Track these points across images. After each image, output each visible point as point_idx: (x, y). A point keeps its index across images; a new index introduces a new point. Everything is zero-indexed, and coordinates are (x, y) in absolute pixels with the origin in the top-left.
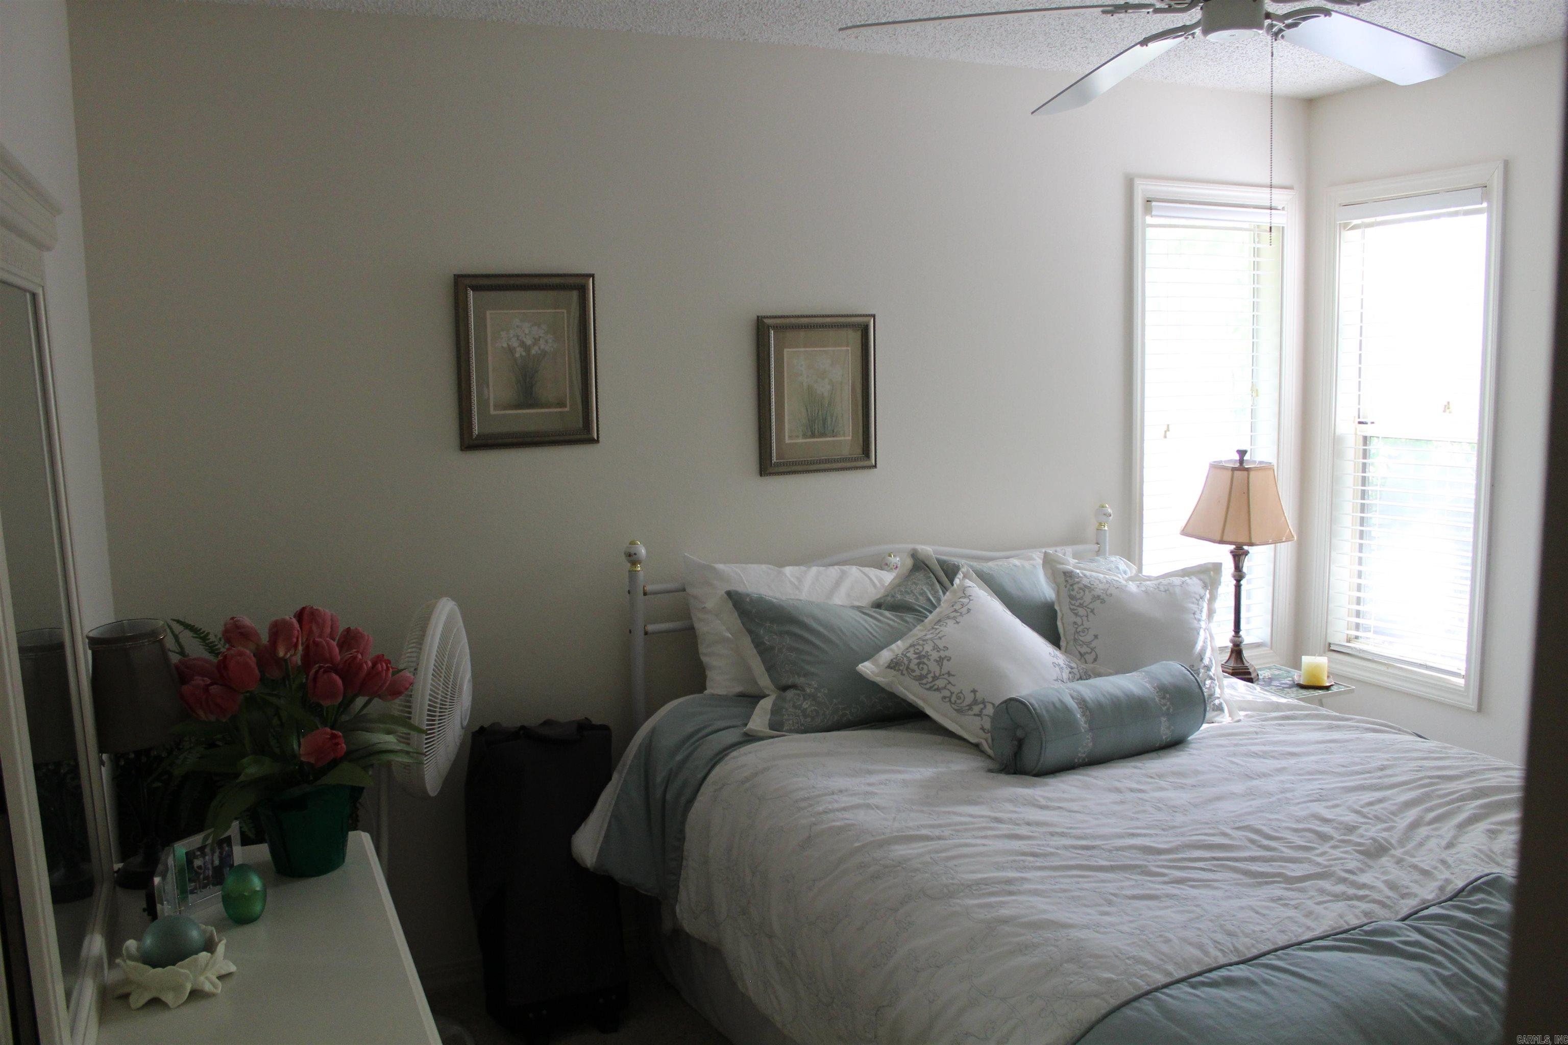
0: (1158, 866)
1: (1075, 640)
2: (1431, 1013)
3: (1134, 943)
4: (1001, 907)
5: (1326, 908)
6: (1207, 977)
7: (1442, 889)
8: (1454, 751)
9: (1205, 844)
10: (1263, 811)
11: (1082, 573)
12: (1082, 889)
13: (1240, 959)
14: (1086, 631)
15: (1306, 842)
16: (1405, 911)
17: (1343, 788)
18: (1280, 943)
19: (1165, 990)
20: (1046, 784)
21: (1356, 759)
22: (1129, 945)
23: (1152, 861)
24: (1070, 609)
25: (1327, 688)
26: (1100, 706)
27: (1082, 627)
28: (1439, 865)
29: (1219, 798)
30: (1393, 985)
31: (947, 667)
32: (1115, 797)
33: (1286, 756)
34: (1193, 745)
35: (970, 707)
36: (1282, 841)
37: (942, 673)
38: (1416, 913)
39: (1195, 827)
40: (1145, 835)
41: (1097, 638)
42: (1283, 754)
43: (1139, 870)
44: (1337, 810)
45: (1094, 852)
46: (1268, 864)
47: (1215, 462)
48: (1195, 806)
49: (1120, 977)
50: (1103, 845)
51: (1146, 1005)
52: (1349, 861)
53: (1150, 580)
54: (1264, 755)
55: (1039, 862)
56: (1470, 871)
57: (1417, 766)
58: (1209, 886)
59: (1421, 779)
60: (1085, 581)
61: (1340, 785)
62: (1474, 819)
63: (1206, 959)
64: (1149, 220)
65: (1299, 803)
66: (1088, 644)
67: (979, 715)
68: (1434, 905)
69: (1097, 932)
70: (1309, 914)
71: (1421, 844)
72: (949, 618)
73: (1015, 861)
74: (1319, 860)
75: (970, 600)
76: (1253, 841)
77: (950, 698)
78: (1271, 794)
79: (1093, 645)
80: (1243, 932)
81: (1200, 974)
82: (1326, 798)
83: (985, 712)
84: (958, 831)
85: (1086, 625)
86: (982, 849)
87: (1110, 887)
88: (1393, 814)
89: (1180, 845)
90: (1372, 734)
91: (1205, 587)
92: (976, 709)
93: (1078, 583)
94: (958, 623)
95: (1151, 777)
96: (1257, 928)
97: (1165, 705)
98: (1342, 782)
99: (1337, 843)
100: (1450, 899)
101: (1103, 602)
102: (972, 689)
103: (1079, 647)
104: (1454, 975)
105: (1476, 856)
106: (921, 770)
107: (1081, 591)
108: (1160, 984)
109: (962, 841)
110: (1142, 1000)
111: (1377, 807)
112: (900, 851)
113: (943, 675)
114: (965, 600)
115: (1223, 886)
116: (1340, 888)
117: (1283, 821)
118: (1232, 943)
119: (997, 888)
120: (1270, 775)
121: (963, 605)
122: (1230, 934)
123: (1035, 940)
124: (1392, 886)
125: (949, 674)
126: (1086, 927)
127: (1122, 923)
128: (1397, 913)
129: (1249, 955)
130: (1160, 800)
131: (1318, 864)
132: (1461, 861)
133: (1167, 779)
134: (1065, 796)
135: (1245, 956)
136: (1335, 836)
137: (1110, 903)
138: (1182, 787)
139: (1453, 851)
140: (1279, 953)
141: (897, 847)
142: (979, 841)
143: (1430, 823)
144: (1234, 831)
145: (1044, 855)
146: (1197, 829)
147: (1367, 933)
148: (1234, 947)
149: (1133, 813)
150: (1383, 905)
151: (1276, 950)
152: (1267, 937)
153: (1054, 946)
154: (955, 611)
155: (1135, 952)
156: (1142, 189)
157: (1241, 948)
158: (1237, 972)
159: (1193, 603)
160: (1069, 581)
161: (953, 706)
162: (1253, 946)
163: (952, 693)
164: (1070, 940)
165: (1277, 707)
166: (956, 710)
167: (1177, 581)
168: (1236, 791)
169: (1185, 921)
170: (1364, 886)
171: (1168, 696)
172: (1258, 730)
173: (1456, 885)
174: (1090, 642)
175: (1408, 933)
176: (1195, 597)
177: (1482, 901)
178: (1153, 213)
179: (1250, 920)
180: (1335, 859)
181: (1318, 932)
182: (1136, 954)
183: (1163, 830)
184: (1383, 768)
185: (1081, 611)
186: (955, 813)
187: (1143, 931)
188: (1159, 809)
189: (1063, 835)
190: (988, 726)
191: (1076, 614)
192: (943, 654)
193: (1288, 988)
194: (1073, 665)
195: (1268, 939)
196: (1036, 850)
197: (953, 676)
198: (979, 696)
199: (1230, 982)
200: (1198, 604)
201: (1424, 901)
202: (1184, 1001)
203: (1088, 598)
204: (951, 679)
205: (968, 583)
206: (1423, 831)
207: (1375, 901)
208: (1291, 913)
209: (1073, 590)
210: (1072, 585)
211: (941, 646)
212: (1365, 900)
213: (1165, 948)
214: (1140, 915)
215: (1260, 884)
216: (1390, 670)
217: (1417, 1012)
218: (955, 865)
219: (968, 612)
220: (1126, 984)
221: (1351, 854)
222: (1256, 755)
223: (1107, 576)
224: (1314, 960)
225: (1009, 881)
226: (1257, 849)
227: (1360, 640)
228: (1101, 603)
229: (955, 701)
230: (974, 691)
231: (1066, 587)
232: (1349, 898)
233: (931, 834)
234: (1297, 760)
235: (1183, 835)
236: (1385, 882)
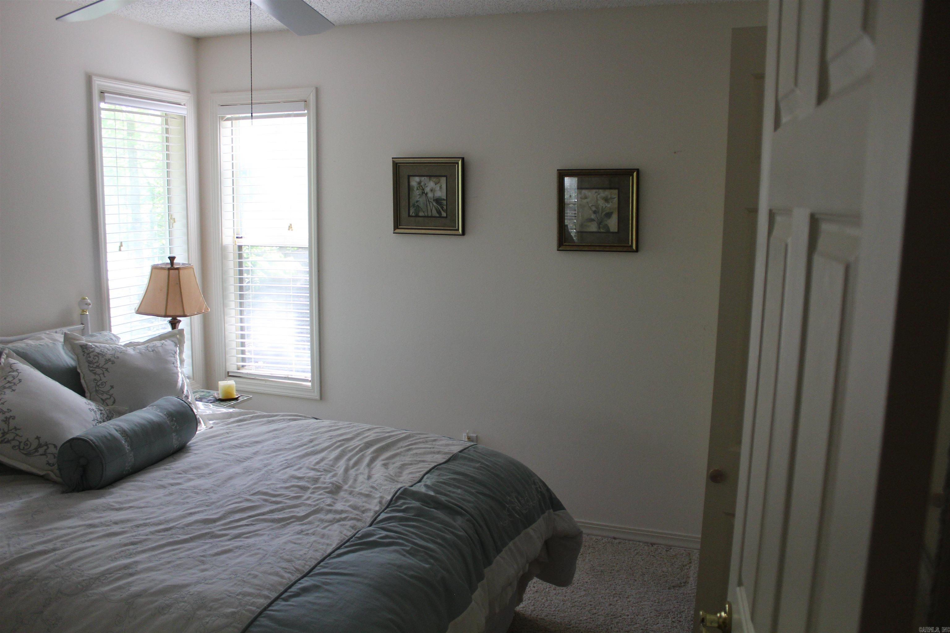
0: (220, 530)
1: (96, 391)
2: (412, 573)
3: (235, 584)
4: (131, 586)
5: (330, 530)
6: (291, 592)
7: (380, 502)
8: (341, 424)
9: (240, 509)
10: (261, 481)
11: (94, 345)
12: (180, 558)
13: (302, 575)
14: (104, 384)
15: (296, 493)
16: (369, 520)
17: (297, 457)
18: (319, 558)
19: (270, 608)
20: (112, 493)
21: (294, 438)
22: (232, 586)
23: (215, 528)
24: (89, 370)
25: (236, 399)
26: (134, 432)
27: (101, 382)
28: (372, 490)
29: (230, 478)
30: (389, 564)
31: (12, 423)
32: (162, 492)
33: (254, 444)
34: (192, 448)
35: (36, 450)
36: (282, 496)
37: (10, 429)
38: (375, 519)
39: (228, 499)
40: (198, 512)
41: (113, 388)
42: (251, 443)
43: (209, 536)
44: (302, 470)
45: (174, 531)
46: (281, 512)
47: (154, 265)
48: (219, 486)
49: (239, 609)
50: (177, 525)
51: (263, 621)
52: (326, 499)
53: (139, 345)
54: (240, 446)
55: (140, 548)
56: (389, 489)
57: (329, 436)
58: (257, 535)
59: (336, 443)
60: (97, 350)
61: (296, 455)
62: (373, 460)
63: (284, 581)
64: (103, 105)
65: (279, 471)
66: (107, 393)
67: (45, 454)
68: (381, 513)
69: (207, 584)
70: (323, 536)
71: (355, 480)
72: (5, 388)
73: (122, 551)
74: (309, 502)
75: (19, 373)
76: (266, 500)
77: (19, 446)
78: (259, 469)
79: (111, 392)
80: (295, 558)
81: (286, 591)
82: (291, 465)
83: (48, 451)
84: (66, 541)
85: (104, 380)
86: (94, 549)
87: (197, 552)
88: (332, 466)
89: (225, 514)
90: (294, 422)
91: (176, 345)
92: (41, 451)
93: (93, 352)
94: (14, 390)
95: (180, 474)
96: (301, 553)
97: (174, 425)
98: (295, 453)
99: (313, 490)
100: (387, 507)
101: (113, 363)
102: (36, 437)
103: (100, 396)
104: (412, 548)
105: (386, 480)
106: (10, 503)
107: (96, 357)
108: (265, 605)
109: (74, 547)
110: (259, 619)
111: (322, 464)
112: (26, 567)
113: (11, 430)
114: (15, 374)
115: (265, 533)
116: (330, 516)
117: (276, 484)
118: (293, 566)
119: (120, 574)
120: (251, 458)
121: (14, 377)
122: (289, 561)
123: (167, 602)
124: (355, 507)
125: (16, 429)
126: (198, 583)
127: (220, 573)
128: (365, 522)
129: (306, 571)
130: (195, 487)
131: (310, 505)
132: (380, 484)
133: (191, 473)
134: (129, 498)
135: (304, 572)
136: (309, 486)
137: (203, 562)
138: (202, 476)
139: (372, 480)
140: (322, 564)
141: (24, 565)
142: (89, 544)
143: (353, 466)
144: (252, 497)
145: (140, 542)
146: (229, 501)
147: (359, 538)
148: (295, 568)
149: (183, 499)
150: (358, 520)
151: (319, 563)
152: (309, 557)
153: (183, 602)
154: (9, 382)
155: (239, 590)
156: (98, 83)
157: (300, 568)
158: (307, 582)
159: (171, 357)
160: (86, 351)
161: (22, 451)
162: (305, 564)
163: (20, 442)
164: (192, 594)
165: (230, 415)
166: (25, 454)
167: (158, 343)
168: (238, 472)
169: (258, 561)
170: (342, 512)
171: (174, 419)
172: (228, 431)
173: (386, 499)
174: (108, 391)
175: (380, 532)
176: (171, 353)
177: (404, 504)
178: (106, 101)
179: (294, 549)
180: (317, 500)
181: (334, 546)
182: (241, 591)
183: (207, 506)
184: (311, 441)
185: (98, 371)
186: (56, 529)
187: (236, 574)
188: (197, 493)
189: (145, 525)
190: (52, 460)
191: (95, 374)
192: (8, 415)
193: (338, 583)
194: (102, 408)
195: (311, 558)
196: (133, 540)
197: (19, 429)
198: (42, 441)
199: (305, 590)
200: (174, 357)
201: (376, 512)
202: (286, 611)
203: (102, 362)
204: (18, 432)
205: (12, 361)
206: (352, 472)
207: (352, 519)
208: (313, 538)
209: (90, 357)
210: (88, 354)
211: (5, 409)
212: (347, 520)
213: (256, 581)
214: (227, 565)
215: (284, 526)
216: (268, 383)
217: (406, 575)
218: (79, 566)
219: (20, 382)
220: (244, 612)
221: (324, 495)
222: (236, 447)
223: (111, 345)
224: (343, 562)
225: (126, 567)
226: (270, 504)
227: (246, 367)
228: (112, 363)
229: (24, 447)
230: (38, 438)
231: (84, 356)
232: (339, 521)
233: (47, 548)
234: (262, 445)
235: (222, 506)
236: (349, 506)
